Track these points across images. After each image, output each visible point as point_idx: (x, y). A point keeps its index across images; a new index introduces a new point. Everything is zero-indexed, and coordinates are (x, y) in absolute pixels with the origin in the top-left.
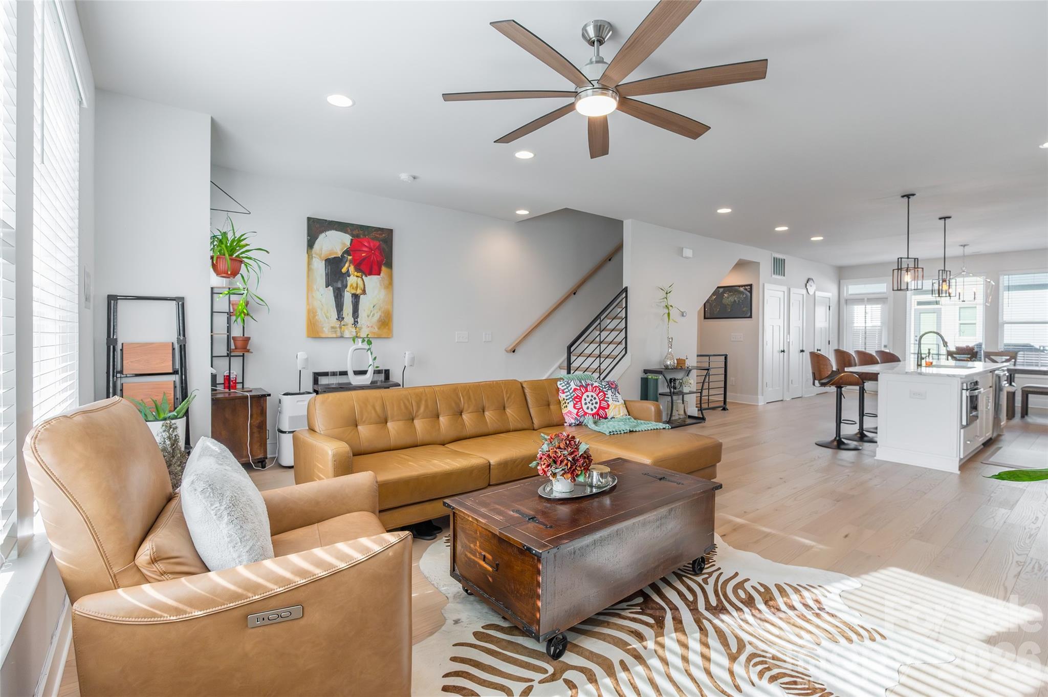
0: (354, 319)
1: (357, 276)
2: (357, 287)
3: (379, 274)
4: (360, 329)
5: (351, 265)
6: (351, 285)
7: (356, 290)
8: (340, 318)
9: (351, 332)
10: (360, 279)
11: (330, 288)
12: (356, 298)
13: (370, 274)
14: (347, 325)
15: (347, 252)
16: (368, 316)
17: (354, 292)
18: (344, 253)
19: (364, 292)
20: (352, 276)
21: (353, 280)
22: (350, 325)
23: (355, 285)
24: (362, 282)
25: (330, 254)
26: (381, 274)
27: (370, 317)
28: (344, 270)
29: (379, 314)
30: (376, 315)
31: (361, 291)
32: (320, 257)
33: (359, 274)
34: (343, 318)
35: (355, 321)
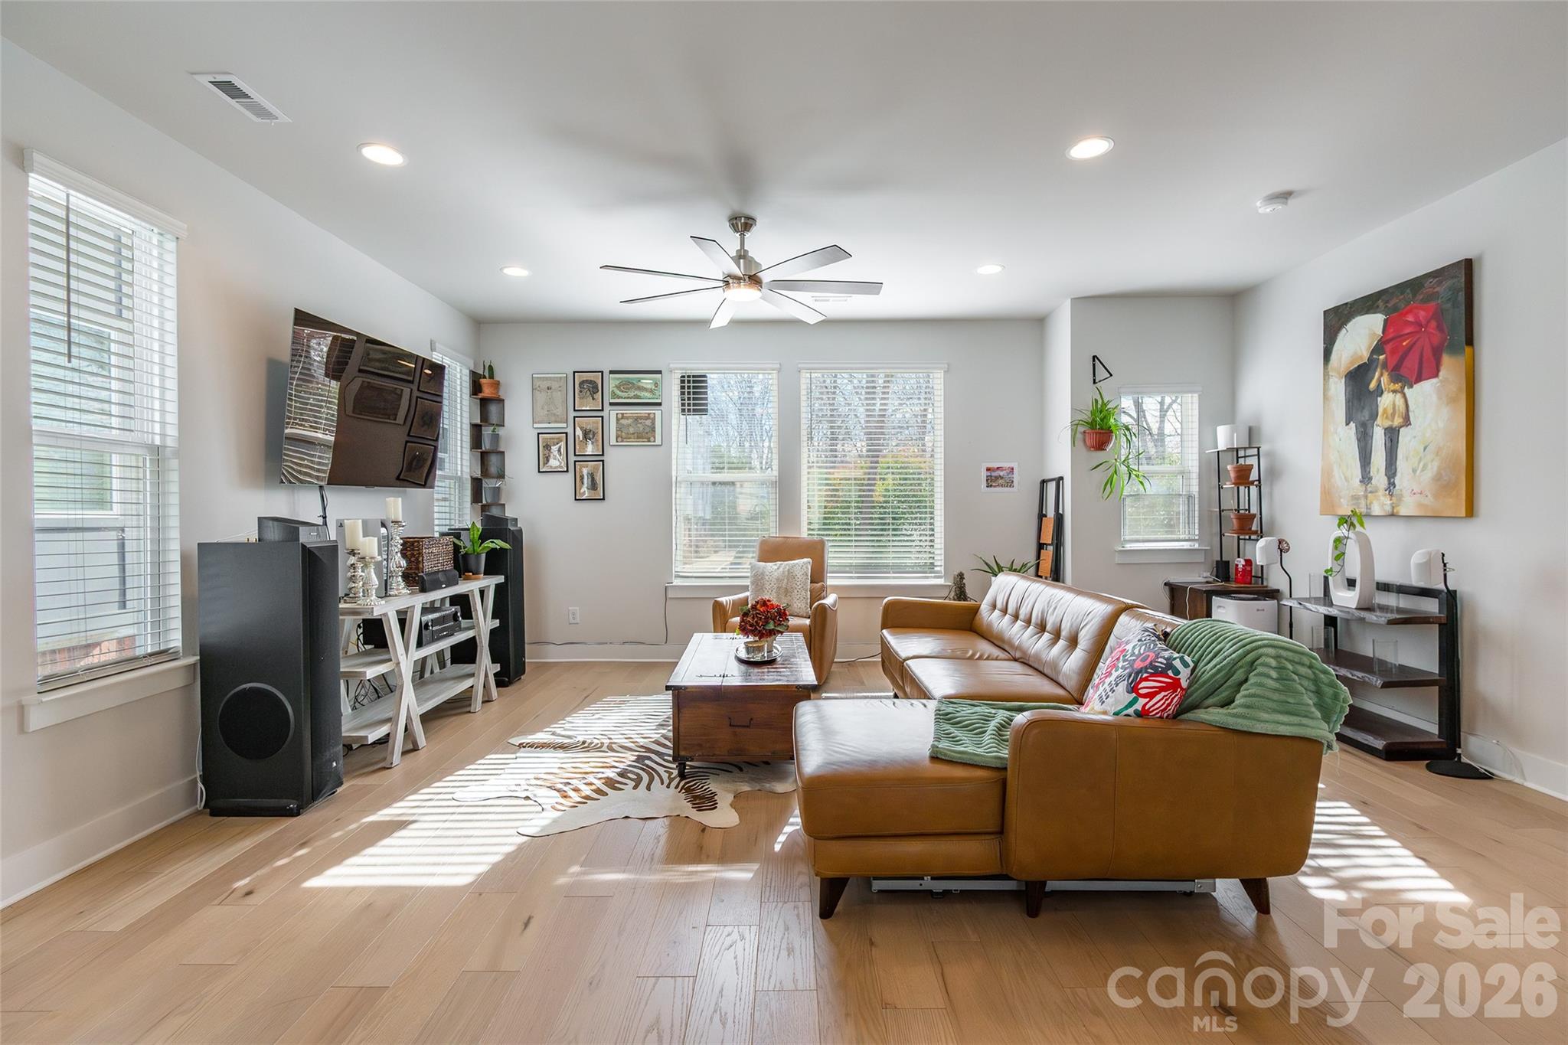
0: (1389, 479)
1: (1394, 392)
2: (1393, 414)
3: (1436, 375)
4: (1400, 498)
5: (1384, 371)
6: (1385, 410)
7: (1393, 421)
8: (1366, 478)
9: (1384, 504)
10: (1399, 396)
11: (1352, 425)
12: (1392, 435)
13: (1419, 380)
14: (1376, 492)
15: (1377, 349)
16: (1414, 471)
17: (1388, 424)
18: (1374, 352)
19: (1407, 421)
20: (1385, 393)
21: (1386, 401)
22: (1381, 492)
23: (1390, 411)
24: (1402, 400)
25: (1352, 363)
26: (1441, 374)
27: (1418, 472)
28: (1373, 385)
29: (1436, 464)
30: (1430, 466)
31: (1401, 420)
32: (1339, 373)
33: (1397, 386)
34: (1370, 479)
35: (1389, 484)
